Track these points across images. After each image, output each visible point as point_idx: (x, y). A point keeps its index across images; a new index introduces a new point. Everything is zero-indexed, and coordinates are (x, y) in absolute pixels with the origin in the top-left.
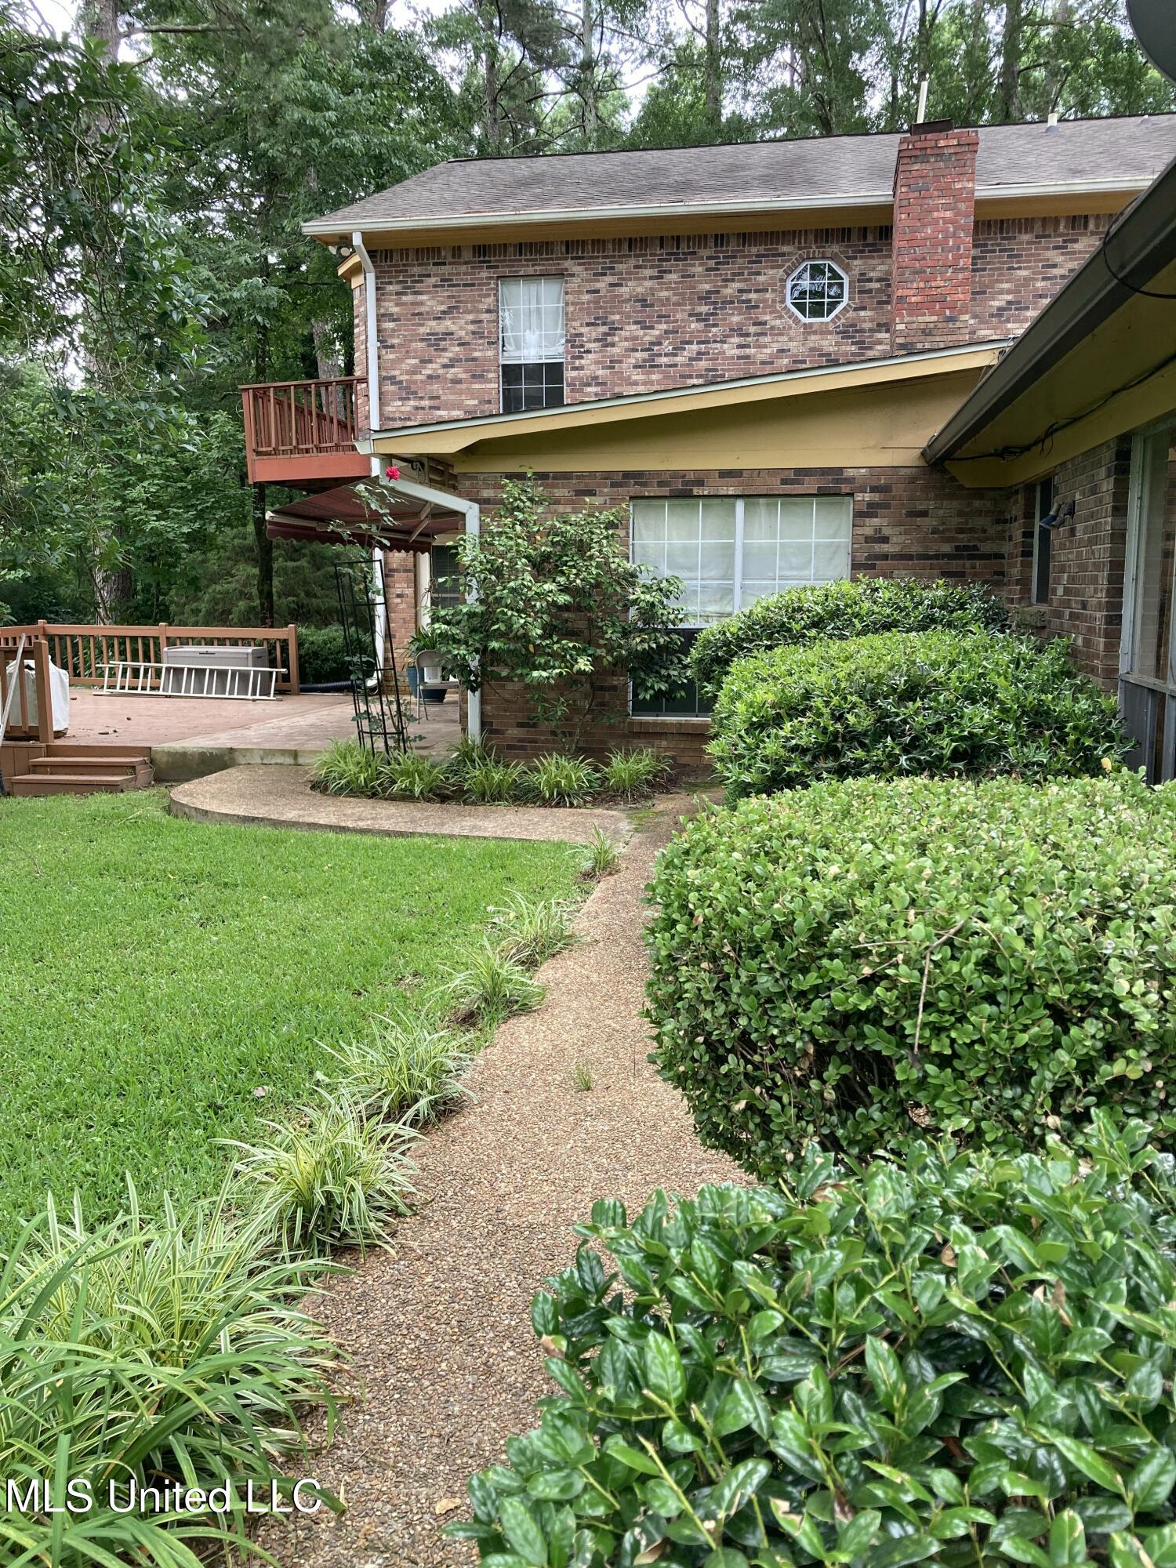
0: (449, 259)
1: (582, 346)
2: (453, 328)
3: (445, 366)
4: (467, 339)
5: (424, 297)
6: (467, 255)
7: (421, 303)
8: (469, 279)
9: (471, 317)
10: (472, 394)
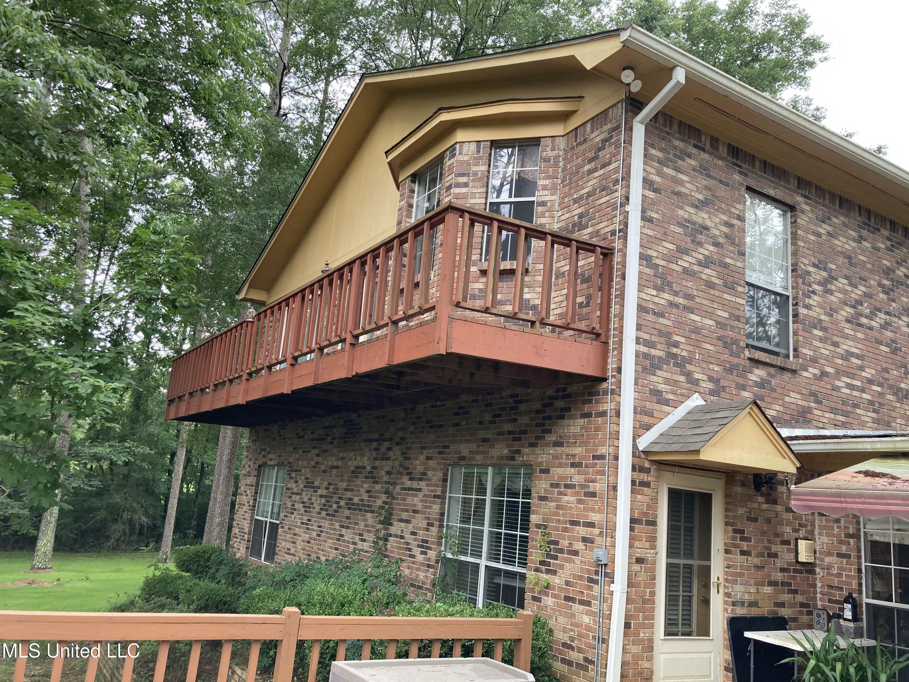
0: (708, 147)
1: (810, 286)
2: (709, 223)
3: (700, 264)
4: (721, 240)
5: (684, 178)
6: (723, 151)
7: (681, 183)
8: (723, 176)
9: (725, 218)
10: (724, 305)
